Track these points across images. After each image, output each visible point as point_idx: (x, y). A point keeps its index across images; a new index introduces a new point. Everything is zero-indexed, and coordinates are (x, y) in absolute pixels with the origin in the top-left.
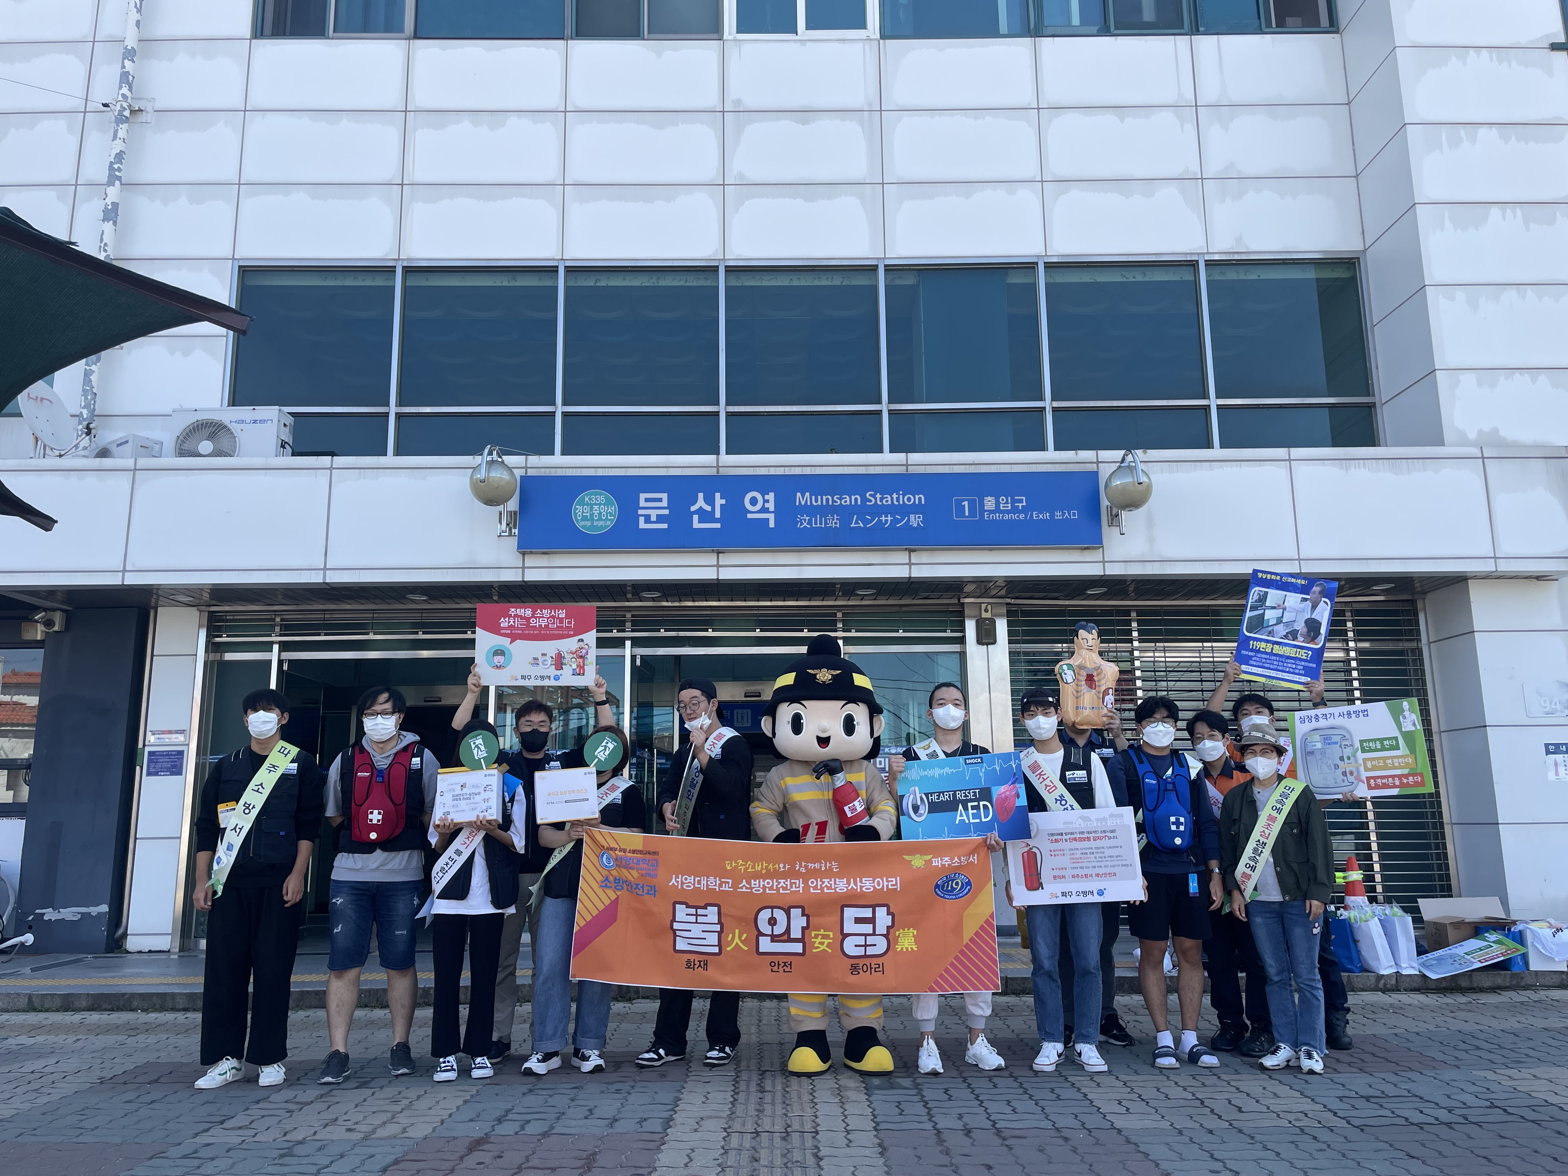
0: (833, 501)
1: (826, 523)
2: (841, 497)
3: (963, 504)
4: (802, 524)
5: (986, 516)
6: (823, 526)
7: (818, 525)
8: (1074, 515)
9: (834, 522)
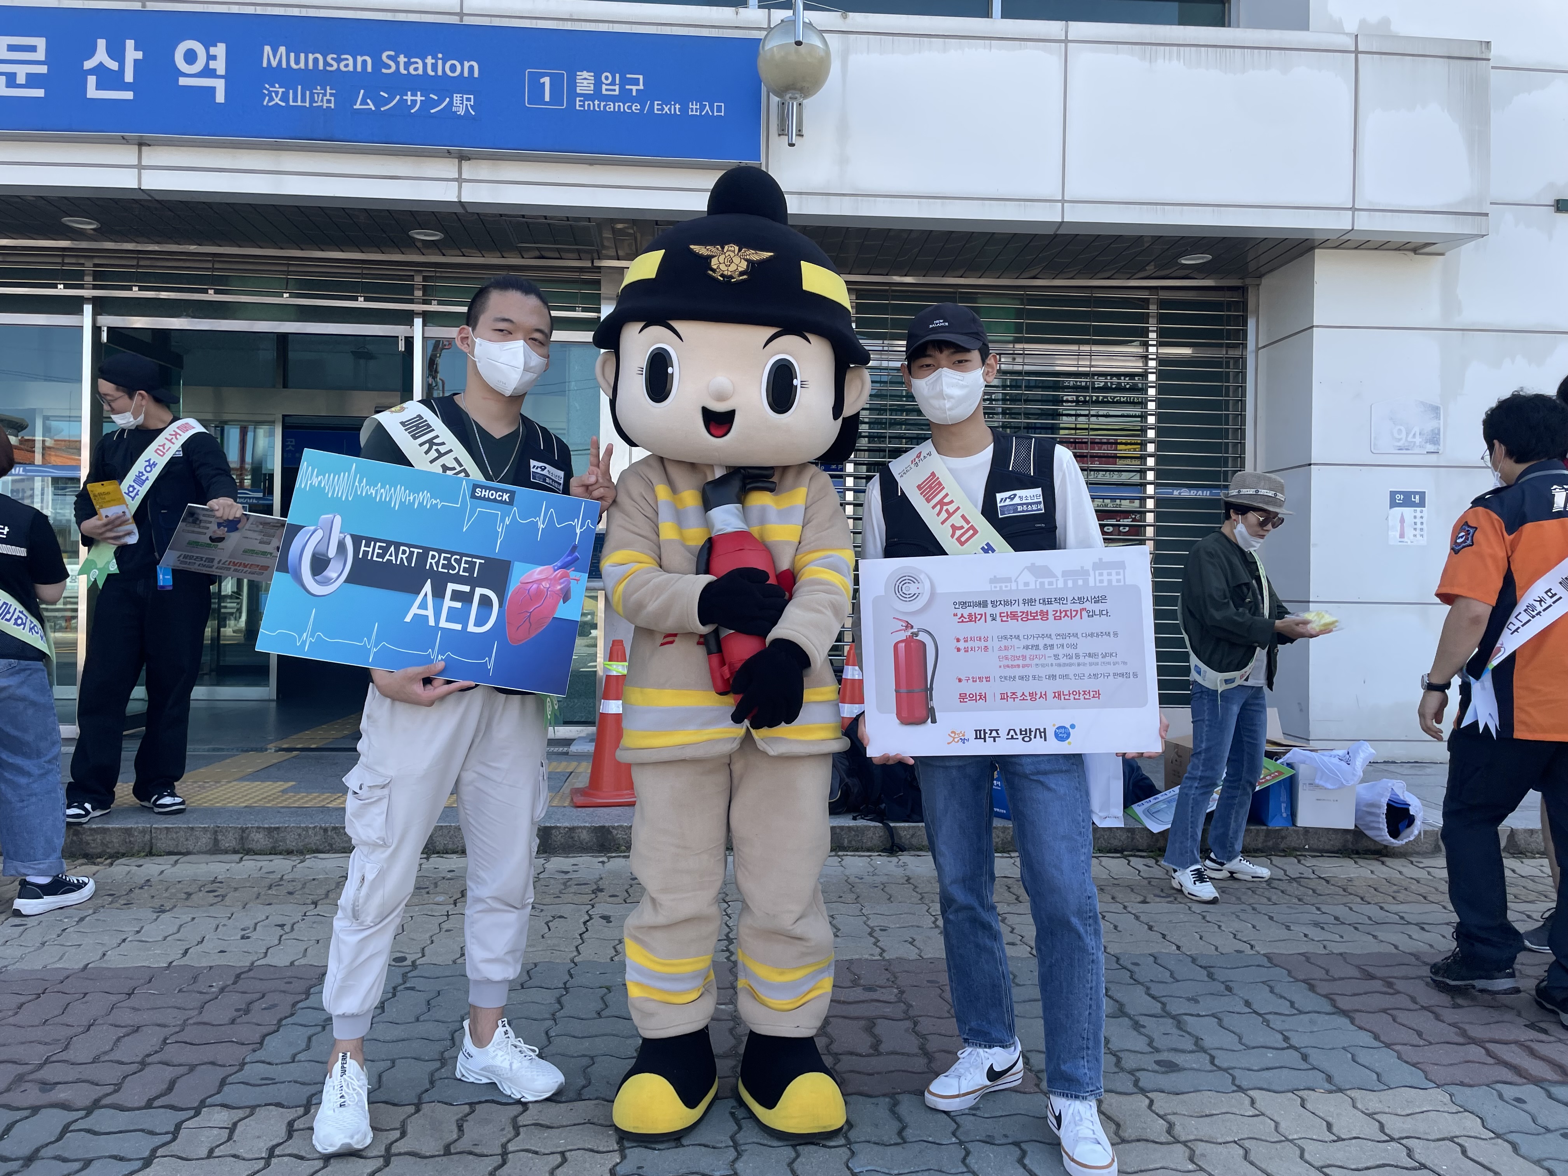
0: (326, 63)
1: (312, 100)
2: (339, 56)
3: (542, 81)
4: (271, 99)
5: (578, 103)
6: (307, 105)
7: (299, 103)
8: (719, 109)
9: (325, 99)
